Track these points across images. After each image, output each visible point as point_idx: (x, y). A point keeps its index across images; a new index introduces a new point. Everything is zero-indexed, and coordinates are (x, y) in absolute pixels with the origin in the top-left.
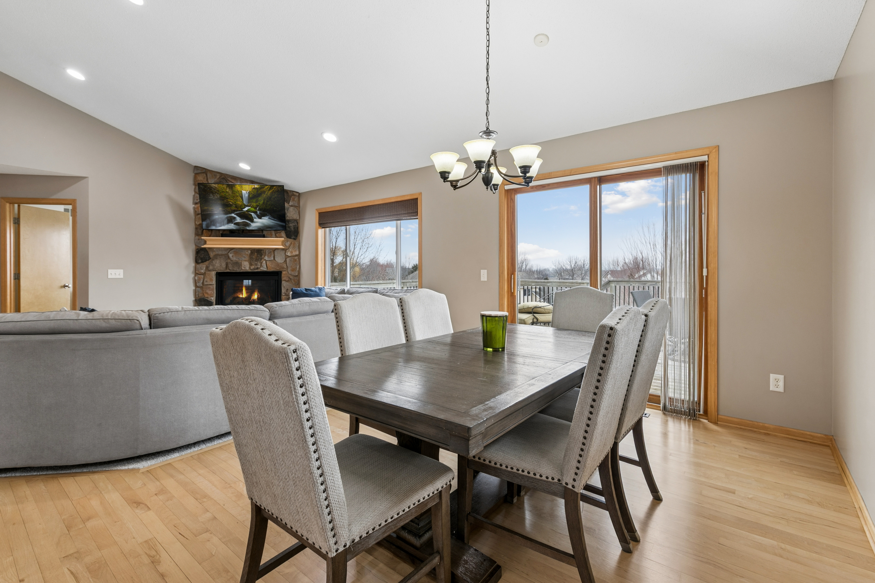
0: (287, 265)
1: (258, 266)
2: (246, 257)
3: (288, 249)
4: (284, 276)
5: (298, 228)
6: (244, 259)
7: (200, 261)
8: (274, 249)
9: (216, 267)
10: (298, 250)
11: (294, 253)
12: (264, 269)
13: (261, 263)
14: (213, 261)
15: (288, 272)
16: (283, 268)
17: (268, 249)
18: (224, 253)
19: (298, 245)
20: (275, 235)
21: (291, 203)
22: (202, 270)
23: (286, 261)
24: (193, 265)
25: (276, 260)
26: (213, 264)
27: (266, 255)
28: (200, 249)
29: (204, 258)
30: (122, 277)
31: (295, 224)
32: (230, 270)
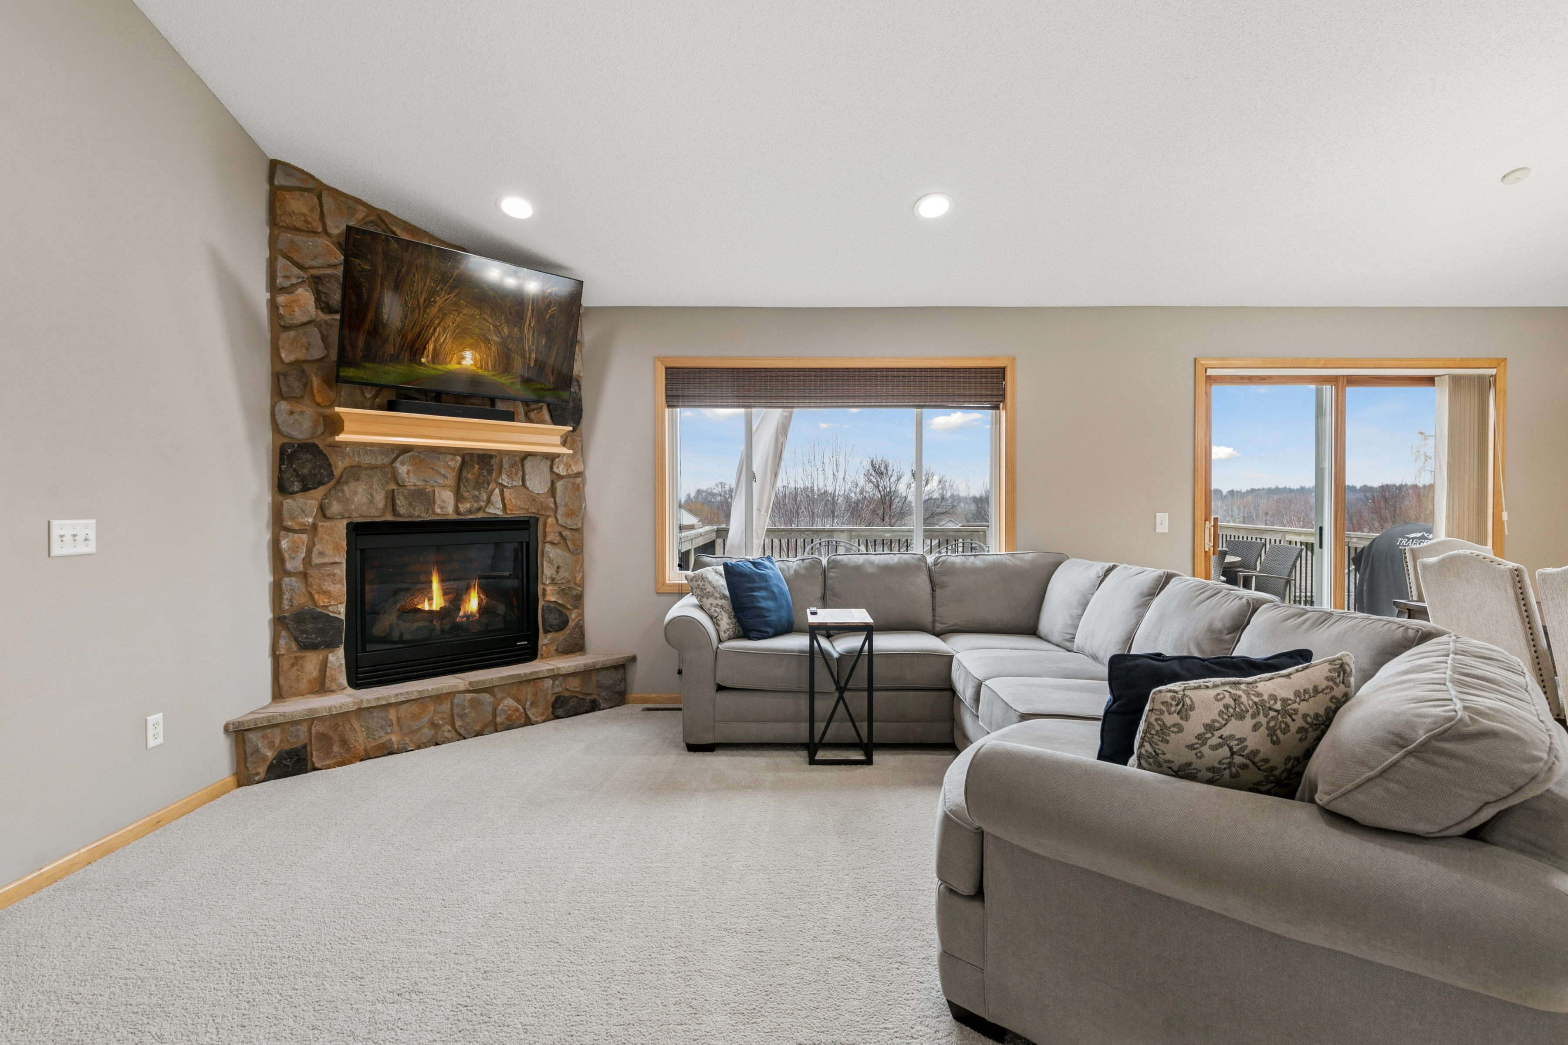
0: (555, 501)
1: (481, 504)
2: (449, 476)
3: (560, 457)
4: (550, 529)
5: (580, 400)
6: (441, 481)
7: (297, 486)
8: (523, 455)
9: (353, 506)
10: (581, 459)
11: (573, 468)
12: (496, 510)
13: (490, 495)
14: (346, 488)
15: (557, 520)
16: (547, 508)
17: (507, 453)
18: (381, 460)
20: (526, 414)
22: (306, 516)
23: (552, 489)
24: (267, 498)
25: (528, 485)
26: (344, 495)
27: (504, 470)
28: (299, 445)
29: (315, 475)
30: (93, 549)
31: (574, 390)
32: (397, 515)
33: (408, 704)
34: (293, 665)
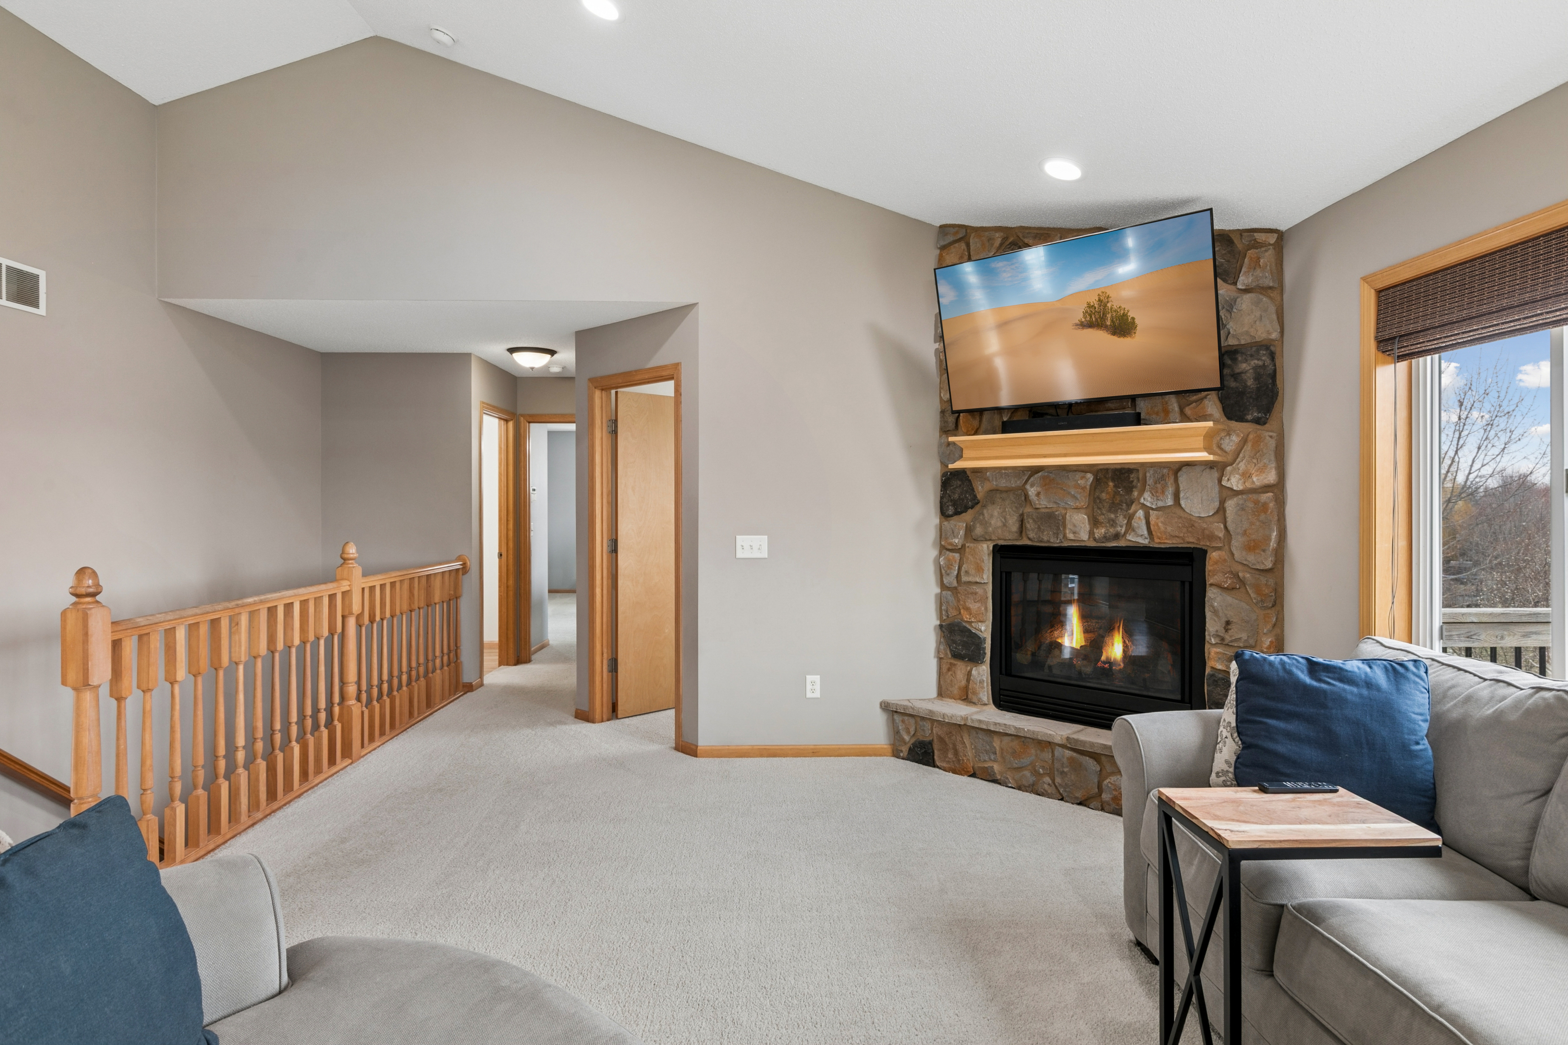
0: (1226, 527)
1: (1119, 529)
2: (1078, 496)
3: (1231, 464)
4: (1215, 567)
5: (1274, 376)
6: (1071, 503)
7: (952, 510)
8: (1177, 466)
9: (991, 529)
10: (1274, 465)
11: (1255, 479)
12: (1139, 537)
13: (1130, 518)
15: (1233, 555)
16: (1212, 537)
17: (1153, 465)
18: (1015, 483)
19: (1272, 443)
20: (1181, 411)
21: (1243, 281)
22: (955, 537)
23: (1221, 510)
24: (935, 519)
25: (1183, 506)
26: (984, 518)
27: (1147, 487)
28: (951, 473)
29: (963, 500)
30: (765, 554)
31: (1260, 363)
32: (1030, 539)
34: (949, 670)
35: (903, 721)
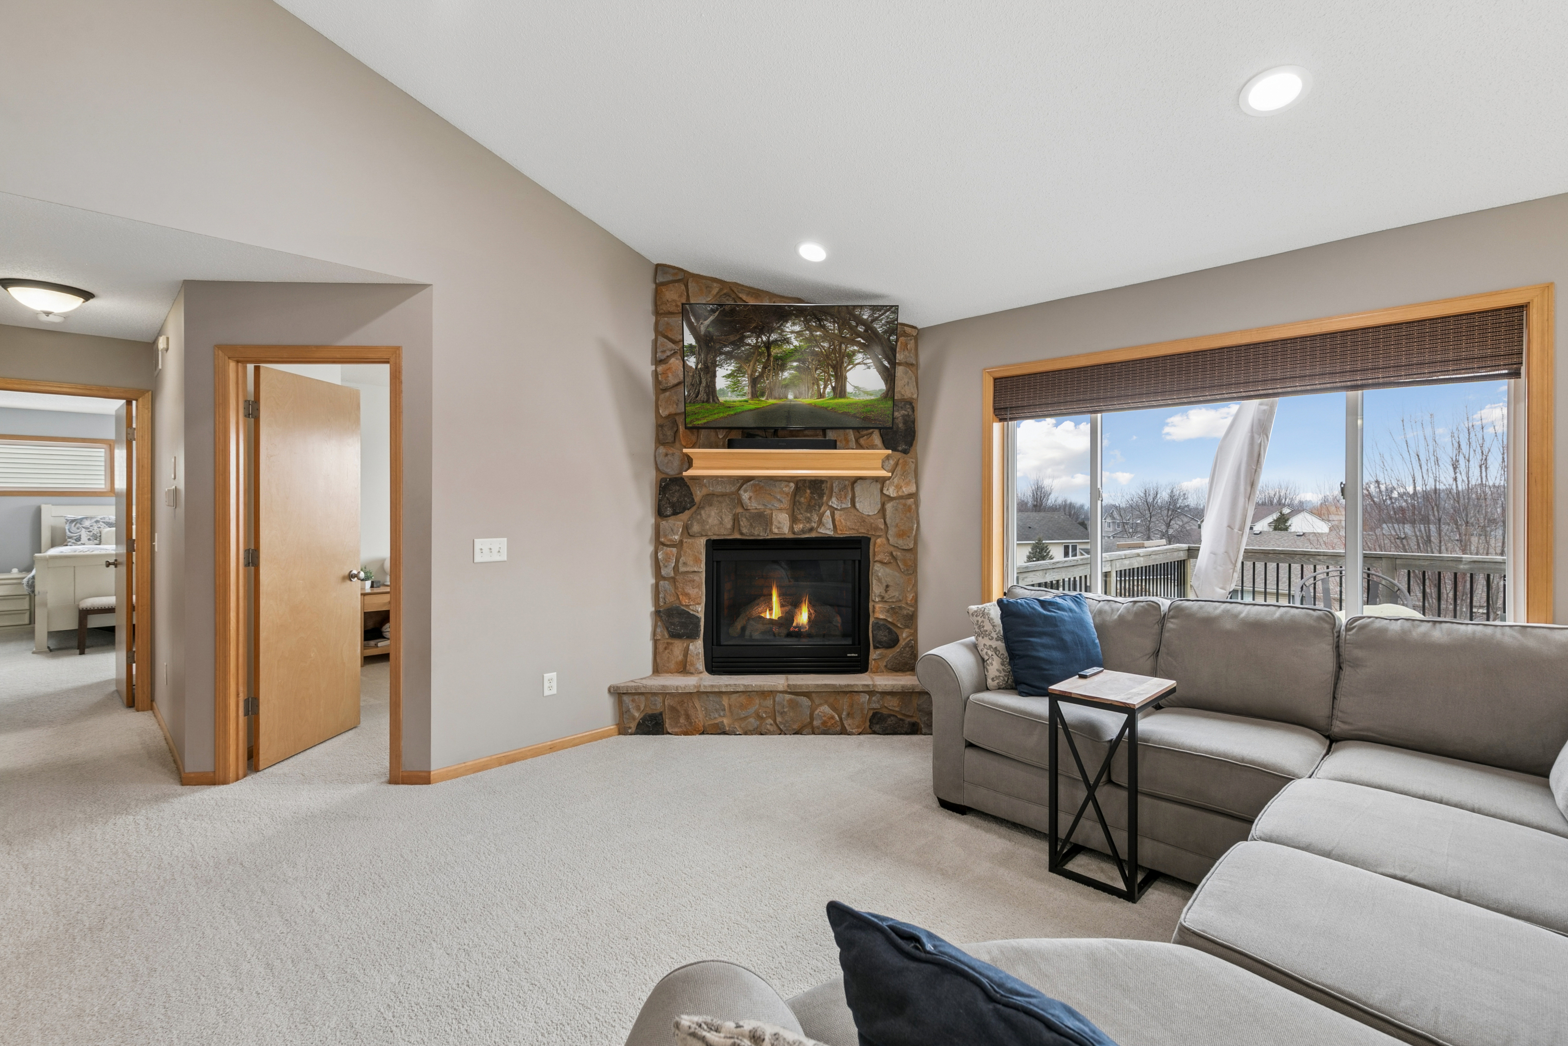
0: (885, 522)
1: (813, 524)
2: (783, 500)
3: (889, 479)
4: (879, 549)
5: (914, 422)
6: (777, 505)
7: (669, 511)
8: (853, 479)
9: (707, 526)
10: (913, 481)
11: (903, 489)
12: (827, 530)
13: (821, 516)
14: (703, 512)
15: (888, 540)
16: (876, 529)
17: (837, 478)
18: (730, 489)
19: (913, 466)
20: (857, 441)
22: (674, 534)
23: (883, 511)
24: (651, 520)
25: (858, 507)
26: (702, 518)
27: (834, 494)
28: (670, 479)
29: (681, 502)
30: (505, 558)
31: (906, 413)
32: (742, 534)
33: (737, 695)
34: (666, 649)
35: (633, 701)
